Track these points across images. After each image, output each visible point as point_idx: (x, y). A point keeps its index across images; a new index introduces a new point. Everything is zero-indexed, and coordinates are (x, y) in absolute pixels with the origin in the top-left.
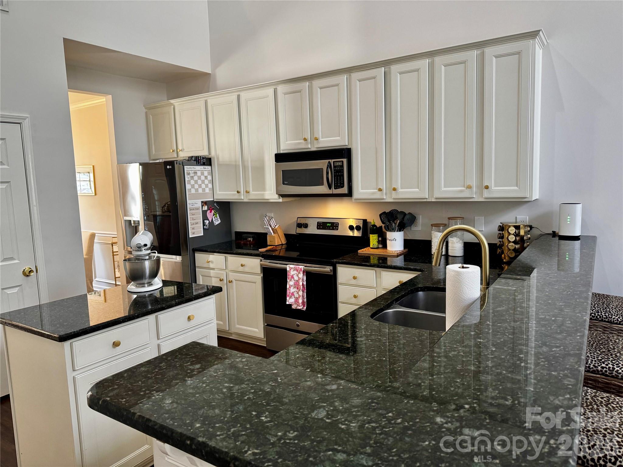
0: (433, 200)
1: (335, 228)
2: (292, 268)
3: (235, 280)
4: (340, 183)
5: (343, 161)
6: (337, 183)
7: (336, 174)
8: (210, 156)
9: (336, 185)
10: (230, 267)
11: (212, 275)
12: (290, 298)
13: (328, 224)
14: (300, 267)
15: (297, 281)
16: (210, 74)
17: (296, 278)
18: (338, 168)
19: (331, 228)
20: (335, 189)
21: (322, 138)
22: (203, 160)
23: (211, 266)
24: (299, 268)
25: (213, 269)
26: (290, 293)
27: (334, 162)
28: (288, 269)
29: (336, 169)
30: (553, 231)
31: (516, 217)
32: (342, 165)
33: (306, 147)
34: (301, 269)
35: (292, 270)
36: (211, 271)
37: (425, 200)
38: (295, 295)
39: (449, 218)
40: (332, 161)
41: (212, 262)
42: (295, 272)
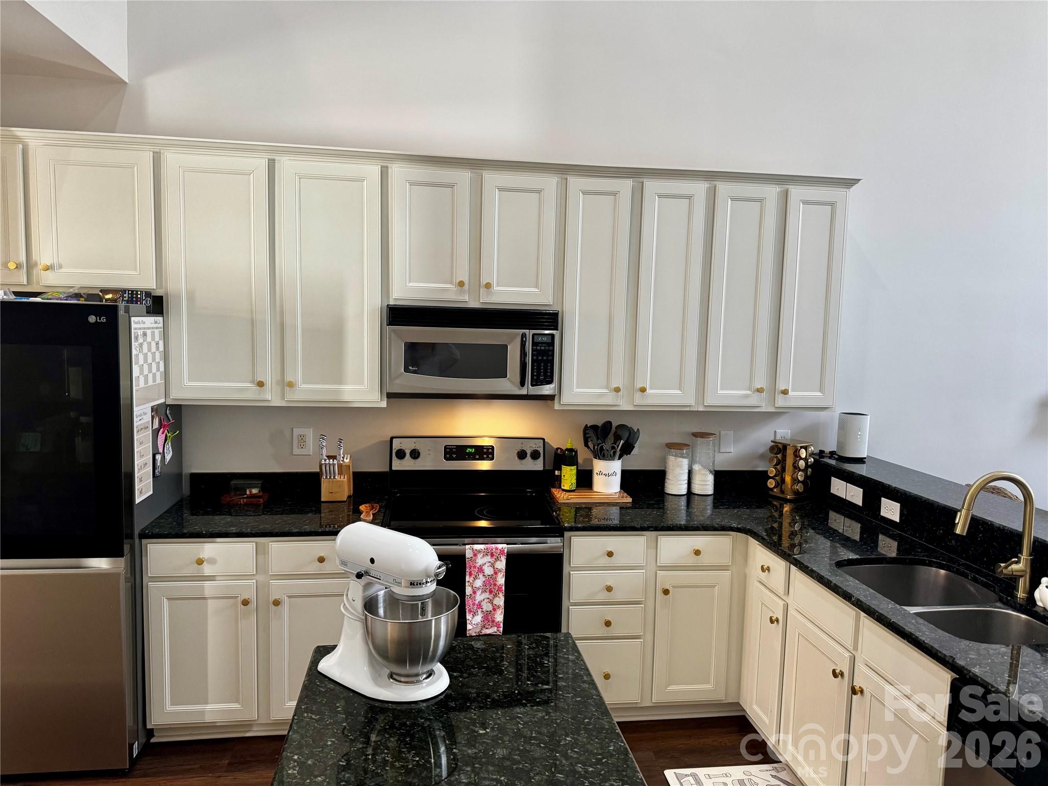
0: (701, 409)
1: (485, 456)
2: (479, 551)
3: (289, 597)
4: (545, 376)
5: (553, 336)
6: (539, 375)
7: (537, 357)
8: (159, 293)
9: (536, 380)
10: (275, 568)
11: (207, 593)
12: (474, 614)
13: (469, 450)
14: (500, 546)
15: (492, 578)
16: (126, 83)
17: (488, 571)
18: (543, 348)
19: (477, 457)
20: (532, 385)
21: (498, 286)
22: (146, 302)
23: (207, 570)
24: (497, 549)
25: (211, 578)
26: (474, 604)
27: (533, 335)
28: (469, 554)
29: (538, 348)
30: (820, 450)
31: (775, 431)
32: (550, 341)
33: (461, 298)
34: (502, 552)
35: (480, 556)
36: (207, 584)
37: (688, 409)
38: (483, 607)
39: (695, 435)
40: (529, 333)
41: (212, 561)
42: (488, 558)
